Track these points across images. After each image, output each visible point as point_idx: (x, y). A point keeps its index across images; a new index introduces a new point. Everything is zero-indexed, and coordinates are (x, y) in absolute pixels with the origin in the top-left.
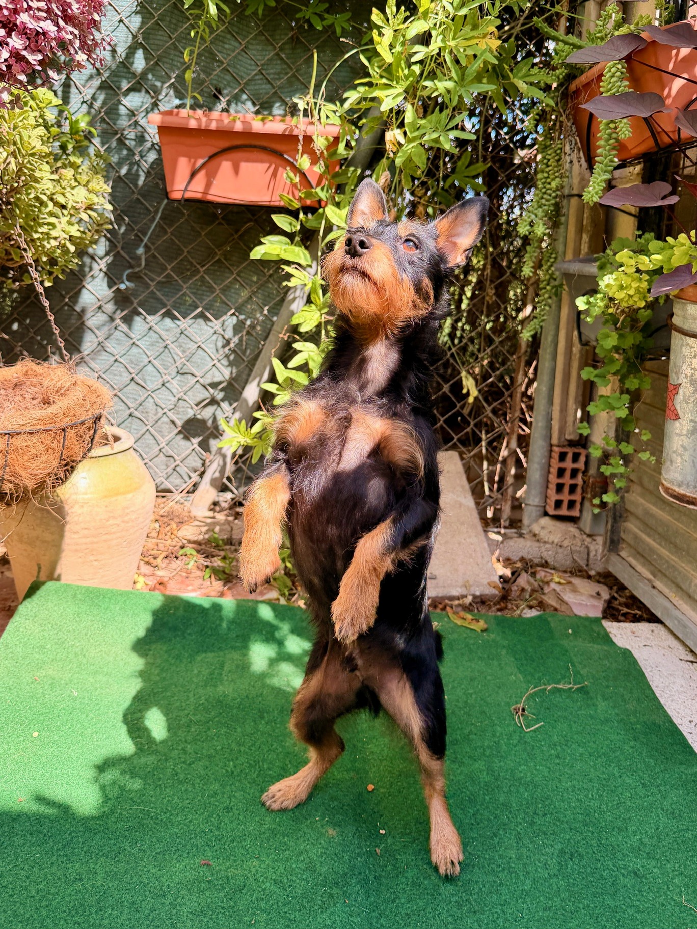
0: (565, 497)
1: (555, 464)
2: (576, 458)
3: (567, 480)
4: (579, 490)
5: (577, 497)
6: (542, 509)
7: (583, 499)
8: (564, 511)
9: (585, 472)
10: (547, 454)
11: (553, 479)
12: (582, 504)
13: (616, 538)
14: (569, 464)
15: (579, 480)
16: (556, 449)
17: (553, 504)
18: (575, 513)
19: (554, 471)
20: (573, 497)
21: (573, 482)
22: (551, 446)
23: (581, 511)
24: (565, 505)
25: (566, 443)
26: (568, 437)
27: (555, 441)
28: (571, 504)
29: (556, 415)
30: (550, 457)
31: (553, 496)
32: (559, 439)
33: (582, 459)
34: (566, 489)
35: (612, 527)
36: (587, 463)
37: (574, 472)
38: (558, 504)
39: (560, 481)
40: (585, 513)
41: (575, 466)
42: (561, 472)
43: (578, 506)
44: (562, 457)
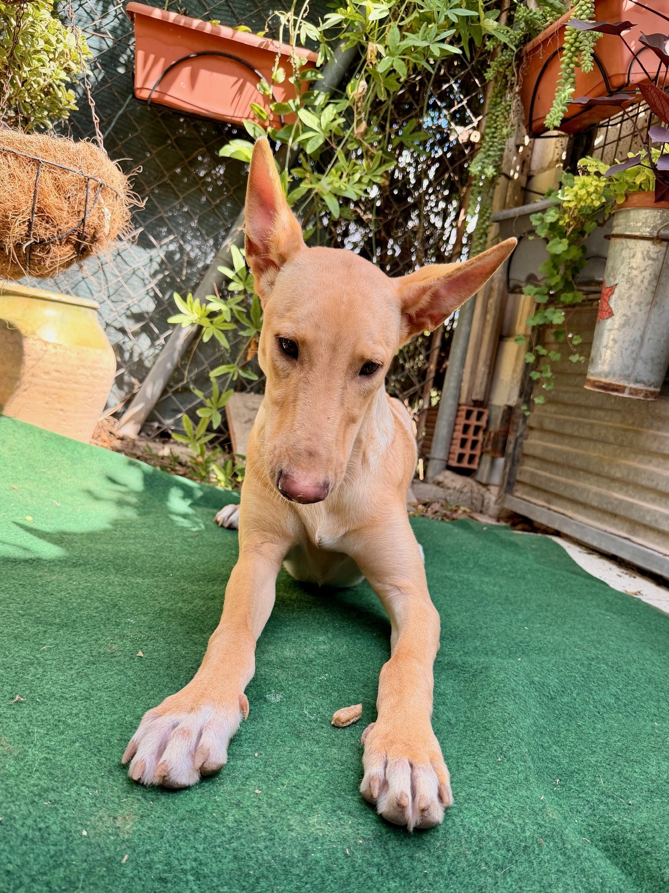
0: (467, 451)
1: (462, 421)
2: (480, 416)
3: (470, 436)
4: (479, 446)
5: (477, 452)
6: (445, 463)
7: (482, 454)
8: (465, 464)
9: (485, 431)
10: (454, 412)
11: (459, 435)
12: (480, 458)
13: (512, 481)
14: (473, 422)
15: (480, 437)
16: (465, 408)
17: (456, 457)
18: (474, 466)
19: (460, 428)
20: (473, 452)
21: (475, 438)
22: (459, 405)
23: (479, 464)
24: (466, 458)
25: (472, 404)
26: (474, 397)
27: (463, 400)
28: (472, 458)
29: (466, 377)
30: (457, 416)
31: (457, 450)
32: (467, 398)
33: (485, 418)
34: (469, 444)
35: (510, 470)
36: (488, 422)
37: (477, 429)
38: (461, 457)
39: (465, 436)
40: (482, 467)
41: (478, 423)
42: (466, 428)
43: (477, 460)
44: (469, 414)
